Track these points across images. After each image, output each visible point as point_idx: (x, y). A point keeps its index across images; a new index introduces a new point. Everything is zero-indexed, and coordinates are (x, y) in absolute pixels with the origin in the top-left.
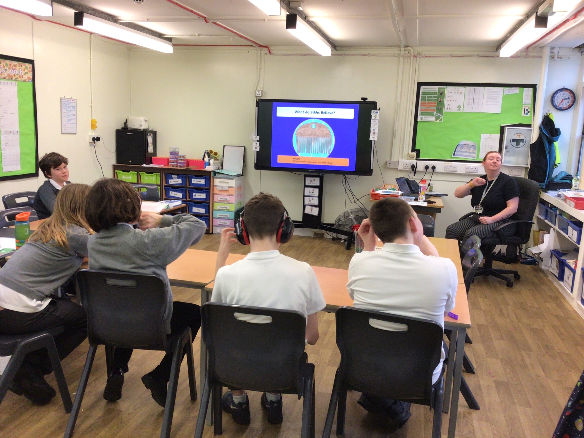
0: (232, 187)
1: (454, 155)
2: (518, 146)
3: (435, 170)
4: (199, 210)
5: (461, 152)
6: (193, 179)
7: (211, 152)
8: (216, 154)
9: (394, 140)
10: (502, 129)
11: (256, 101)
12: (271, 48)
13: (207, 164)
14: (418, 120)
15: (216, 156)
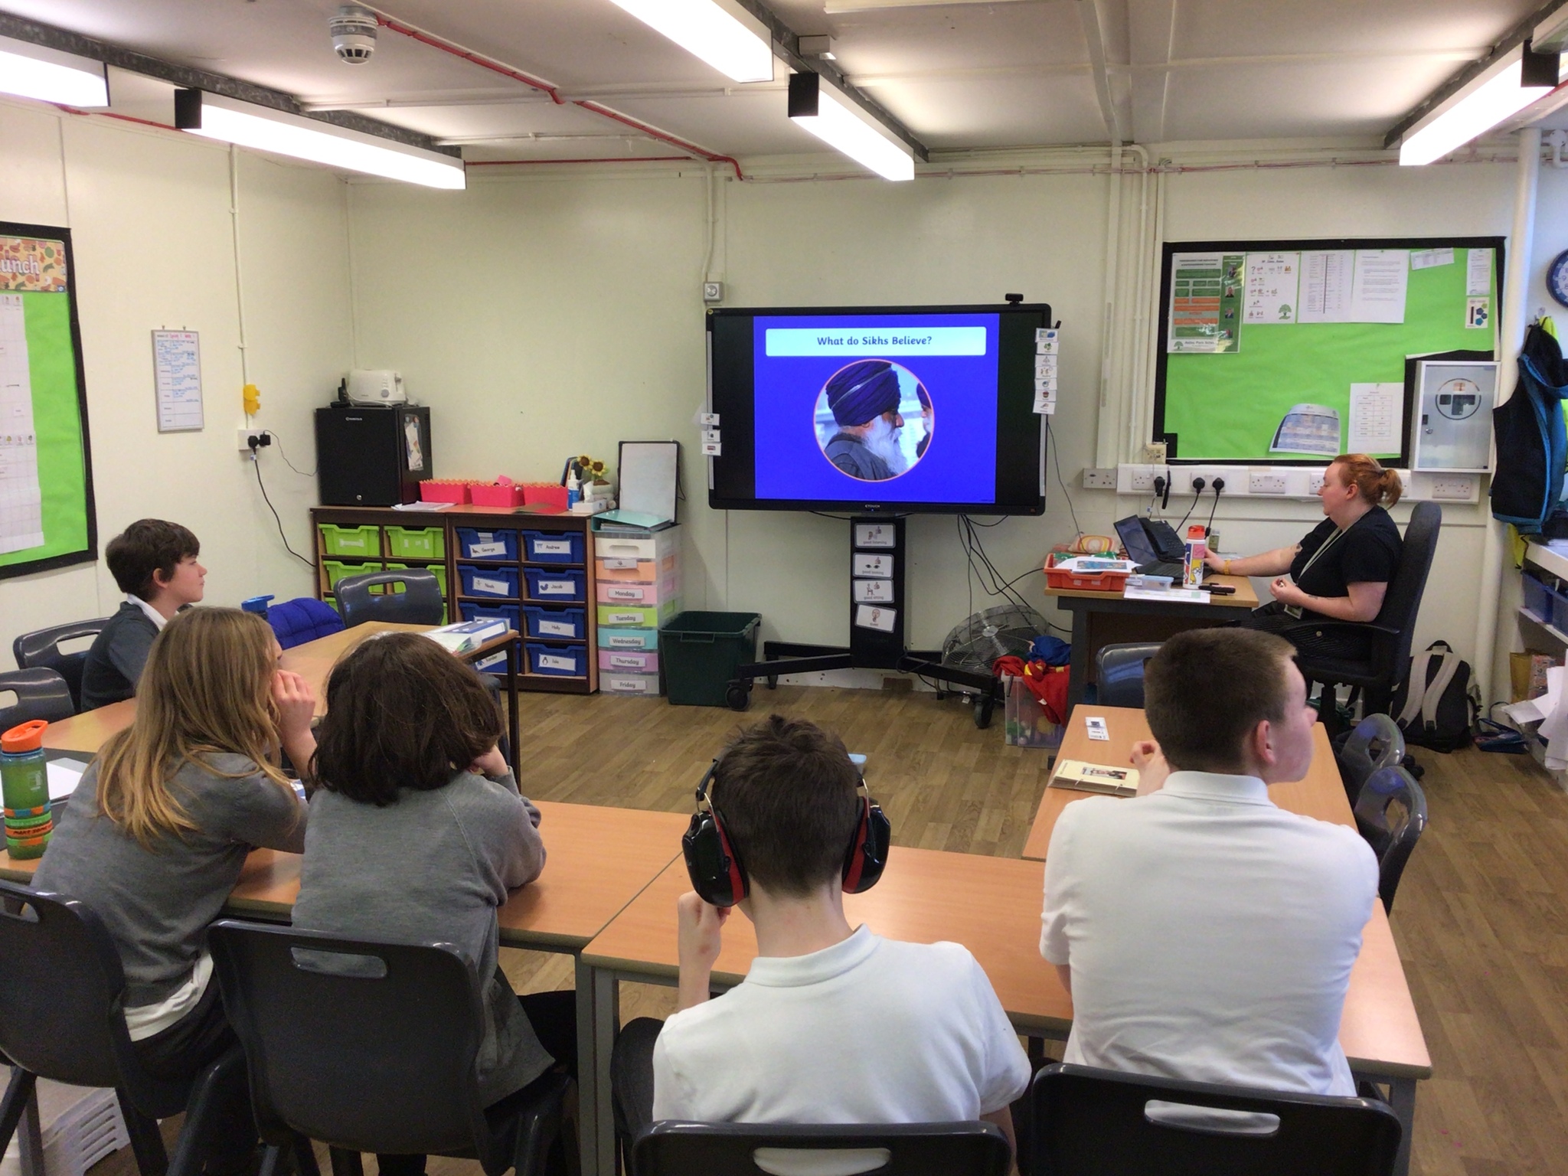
0: (648, 560)
1: (1275, 446)
2: (1458, 414)
3: (1222, 490)
4: (557, 628)
5: (1295, 435)
6: (536, 542)
7: (586, 461)
8: (598, 466)
9: (1101, 408)
10: (1411, 368)
11: (707, 314)
12: (741, 163)
13: (574, 498)
14: (1169, 351)
15: (600, 474)
